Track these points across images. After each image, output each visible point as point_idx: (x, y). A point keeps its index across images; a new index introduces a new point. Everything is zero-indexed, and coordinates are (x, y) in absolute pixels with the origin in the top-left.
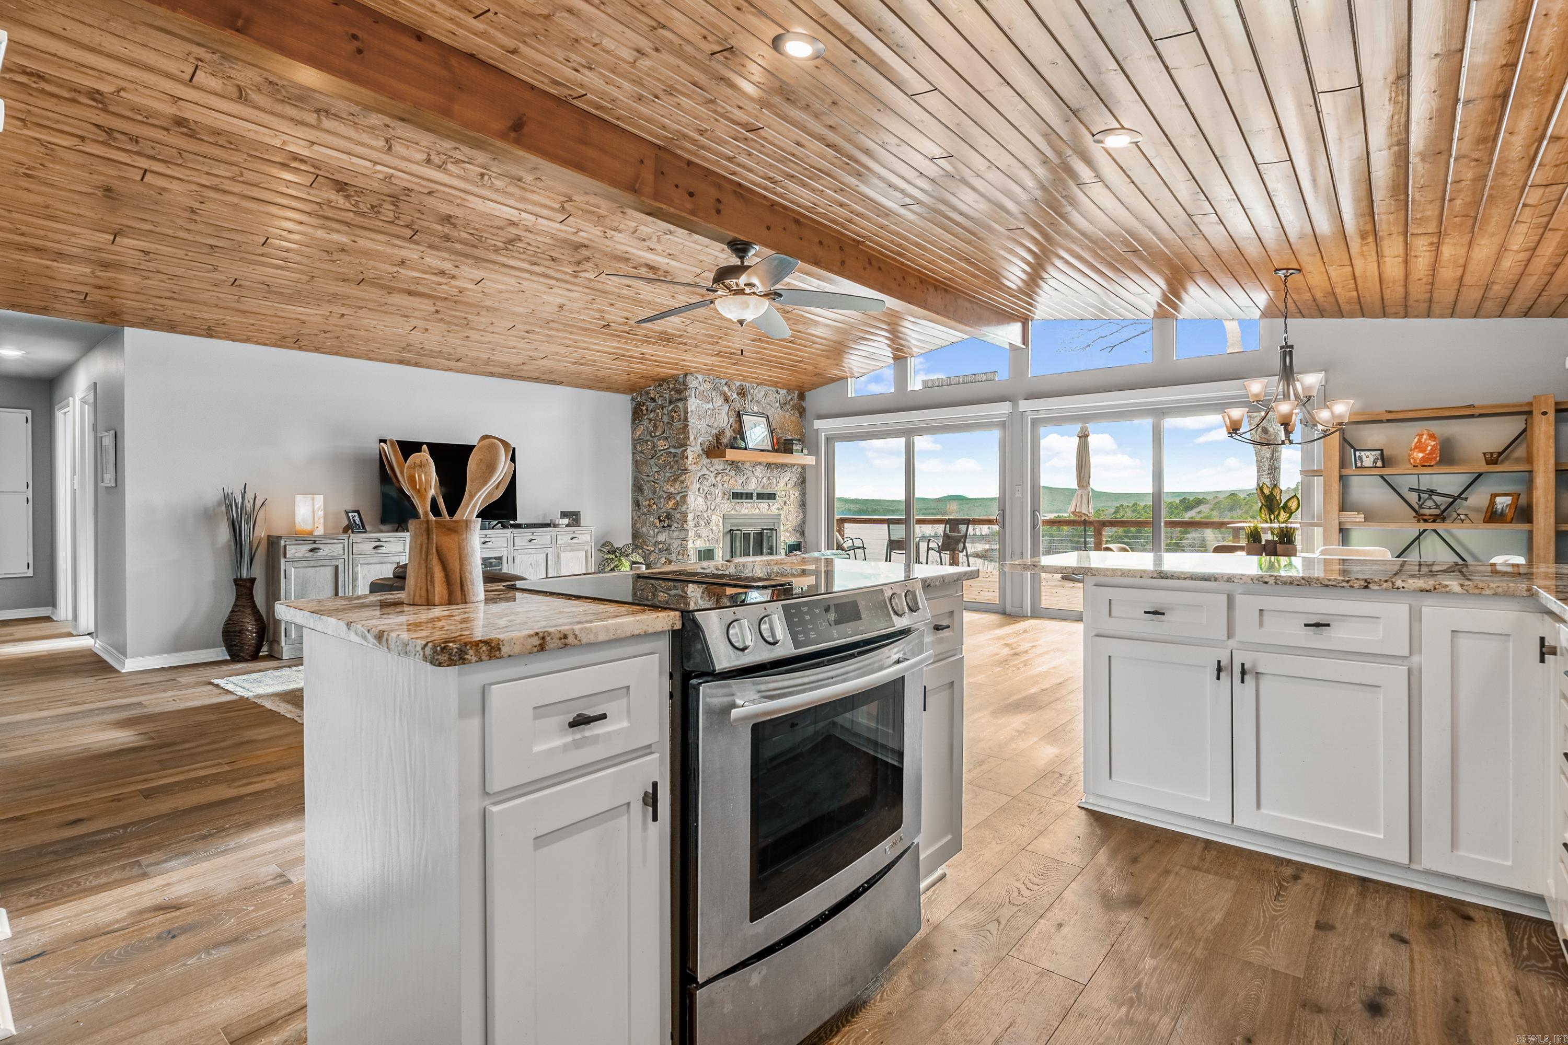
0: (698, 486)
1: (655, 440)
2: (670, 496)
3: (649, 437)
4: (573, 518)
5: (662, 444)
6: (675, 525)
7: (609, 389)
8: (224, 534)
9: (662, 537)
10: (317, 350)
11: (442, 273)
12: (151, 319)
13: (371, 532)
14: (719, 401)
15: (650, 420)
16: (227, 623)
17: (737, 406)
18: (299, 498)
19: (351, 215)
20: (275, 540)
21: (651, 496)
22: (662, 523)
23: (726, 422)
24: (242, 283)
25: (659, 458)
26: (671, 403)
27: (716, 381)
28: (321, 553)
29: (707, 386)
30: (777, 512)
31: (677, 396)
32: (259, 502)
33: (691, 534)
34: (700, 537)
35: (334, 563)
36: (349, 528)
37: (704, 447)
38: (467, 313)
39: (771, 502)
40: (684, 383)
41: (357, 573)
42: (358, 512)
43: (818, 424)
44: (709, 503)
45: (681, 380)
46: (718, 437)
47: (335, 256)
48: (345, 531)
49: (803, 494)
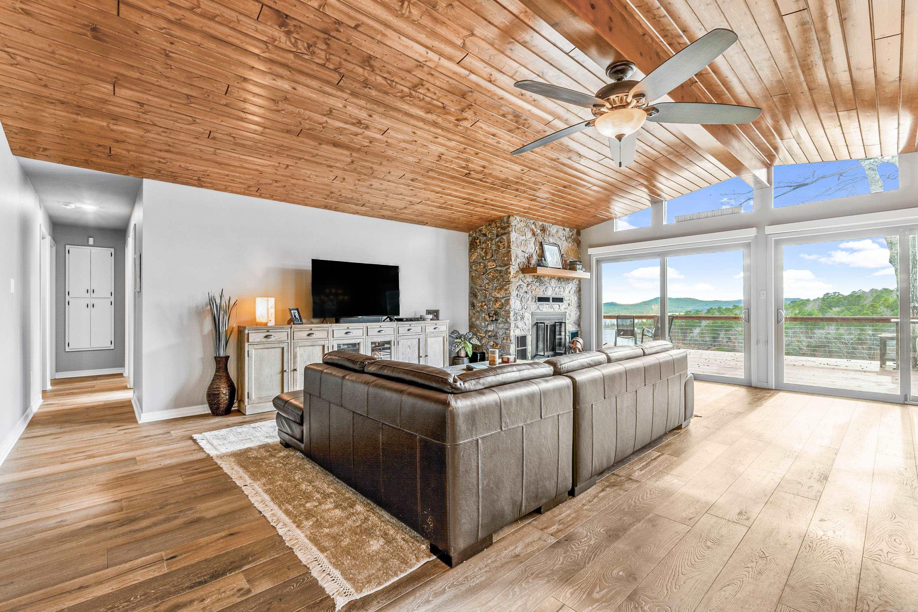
0: (517, 293)
1: (486, 262)
2: (497, 300)
3: (481, 260)
4: (435, 314)
5: (491, 265)
6: (501, 319)
7: (456, 228)
8: (208, 325)
9: (490, 328)
10: (272, 197)
11: (359, 123)
12: (159, 171)
13: (306, 324)
14: (529, 235)
15: (482, 249)
16: (210, 388)
17: (540, 239)
18: (258, 300)
19: (291, 56)
20: (242, 329)
21: (483, 299)
22: (491, 318)
23: (534, 249)
24: (217, 135)
25: (489, 274)
26: (497, 236)
27: (528, 221)
28: (272, 339)
29: (523, 224)
30: (563, 311)
31: (502, 231)
32: (232, 303)
33: (512, 325)
34: (518, 328)
35: (281, 345)
36: (291, 321)
37: (521, 266)
38: (373, 163)
39: (560, 304)
40: (508, 222)
41: (296, 353)
42: (297, 309)
43: (591, 251)
44: (523, 304)
45: (505, 220)
46: (529, 259)
47: (281, 106)
48: (289, 323)
49: (579, 299)
